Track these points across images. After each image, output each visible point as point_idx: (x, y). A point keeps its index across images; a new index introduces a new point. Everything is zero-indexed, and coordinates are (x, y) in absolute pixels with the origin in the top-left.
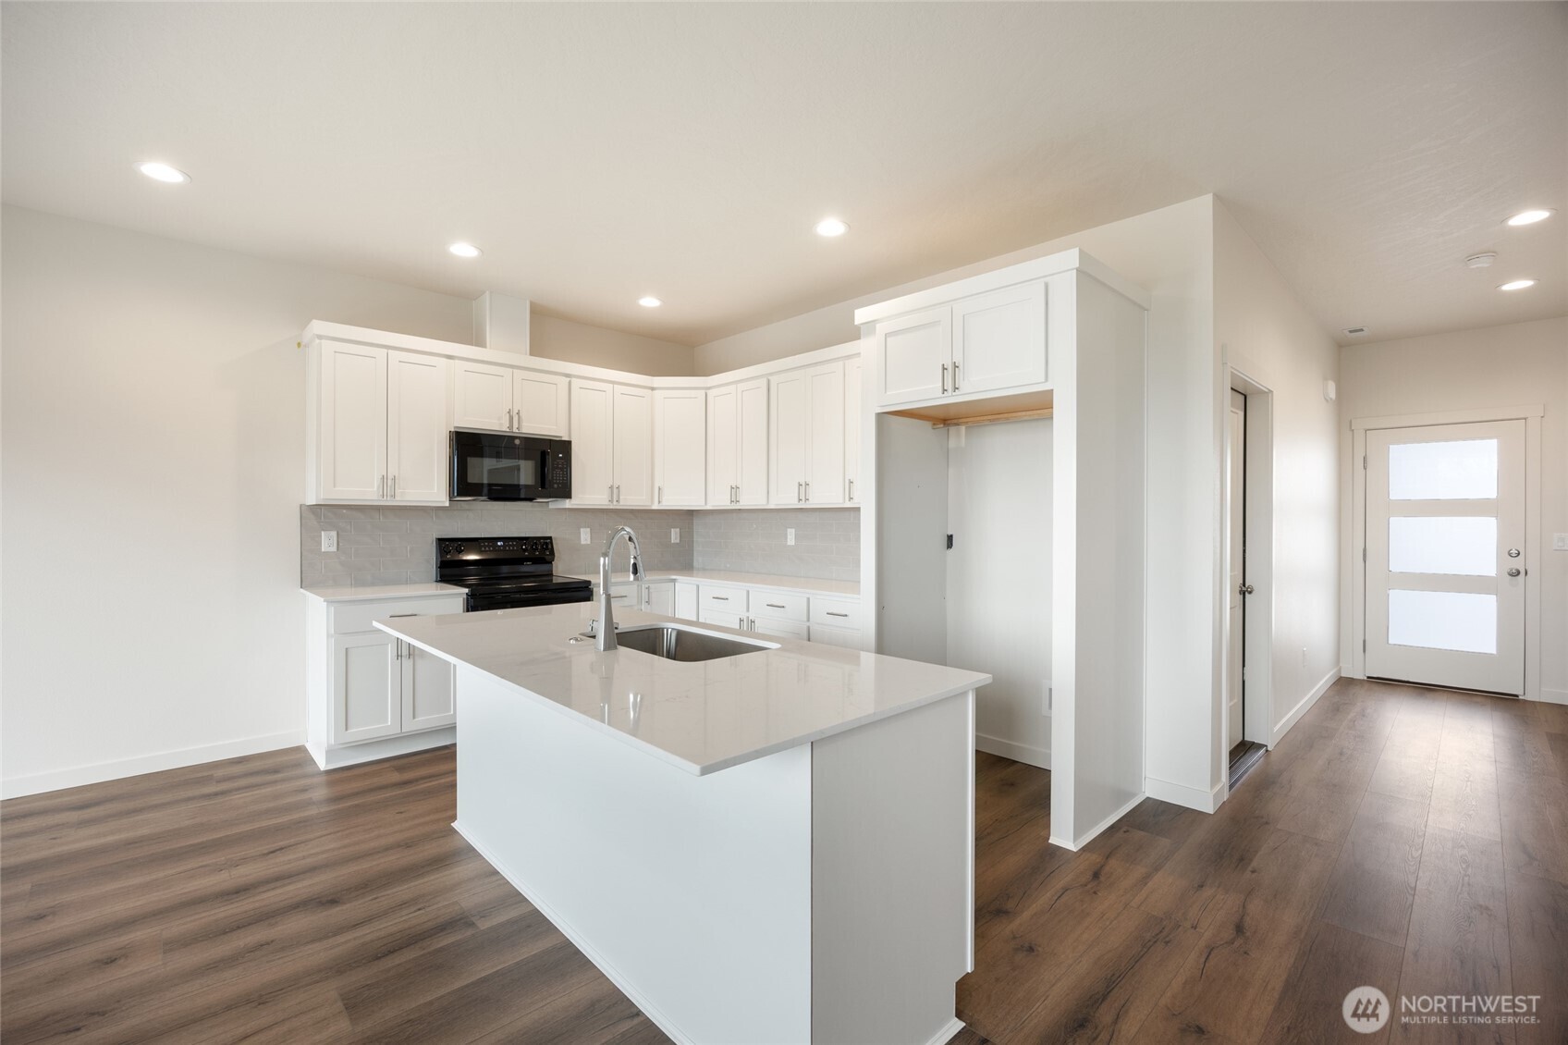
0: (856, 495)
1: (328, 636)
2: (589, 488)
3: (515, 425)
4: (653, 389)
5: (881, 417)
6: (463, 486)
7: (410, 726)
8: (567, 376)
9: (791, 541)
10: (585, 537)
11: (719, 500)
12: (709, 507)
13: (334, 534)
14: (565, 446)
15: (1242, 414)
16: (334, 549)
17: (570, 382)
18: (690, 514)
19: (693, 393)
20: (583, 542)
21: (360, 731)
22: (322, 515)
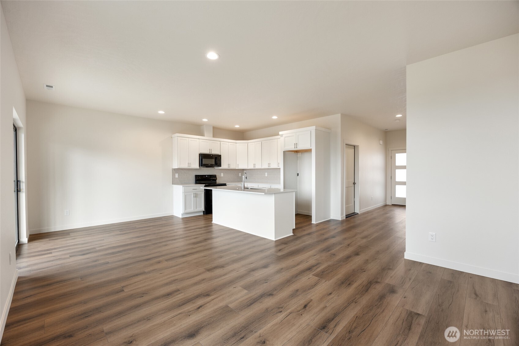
0: (280, 166)
1: (183, 193)
2: (224, 165)
3: (211, 152)
4: (236, 143)
5: (284, 152)
6: (202, 164)
7: (196, 210)
8: (220, 141)
9: (266, 175)
10: (222, 175)
11: (251, 167)
12: (248, 168)
13: (178, 174)
14: (220, 156)
15: (354, 150)
16: (178, 177)
17: (220, 143)
18: (243, 170)
19: (245, 144)
20: (222, 176)
21: (189, 210)
22: (175, 171)
